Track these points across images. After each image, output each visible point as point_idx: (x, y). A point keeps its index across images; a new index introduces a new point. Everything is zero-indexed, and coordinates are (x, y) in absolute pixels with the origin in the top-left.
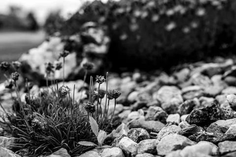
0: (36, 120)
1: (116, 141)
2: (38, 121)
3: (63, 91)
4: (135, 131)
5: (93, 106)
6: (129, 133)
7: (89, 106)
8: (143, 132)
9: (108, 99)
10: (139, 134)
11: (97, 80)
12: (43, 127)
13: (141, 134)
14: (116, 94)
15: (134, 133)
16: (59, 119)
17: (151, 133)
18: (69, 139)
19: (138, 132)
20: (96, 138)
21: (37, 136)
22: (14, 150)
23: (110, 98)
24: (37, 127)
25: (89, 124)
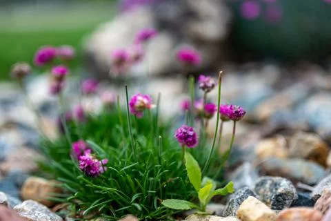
0: (88, 156)
1: (233, 201)
2: (91, 157)
3: (138, 104)
4: (269, 182)
5: (191, 133)
6: (257, 185)
7: (184, 133)
8: (285, 185)
9: (220, 121)
10: (277, 189)
11: (202, 85)
12: (101, 168)
13: (280, 190)
14: (237, 112)
15: (267, 186)
16: (129, 154)
17: (300, 185)
18: (147, 194)
19: (276, 185)
20: (197, 194)
21: (90, 184)
22: (51, 205)
23: (224, 120)
24: (89, 169)
25: (183, 167)
